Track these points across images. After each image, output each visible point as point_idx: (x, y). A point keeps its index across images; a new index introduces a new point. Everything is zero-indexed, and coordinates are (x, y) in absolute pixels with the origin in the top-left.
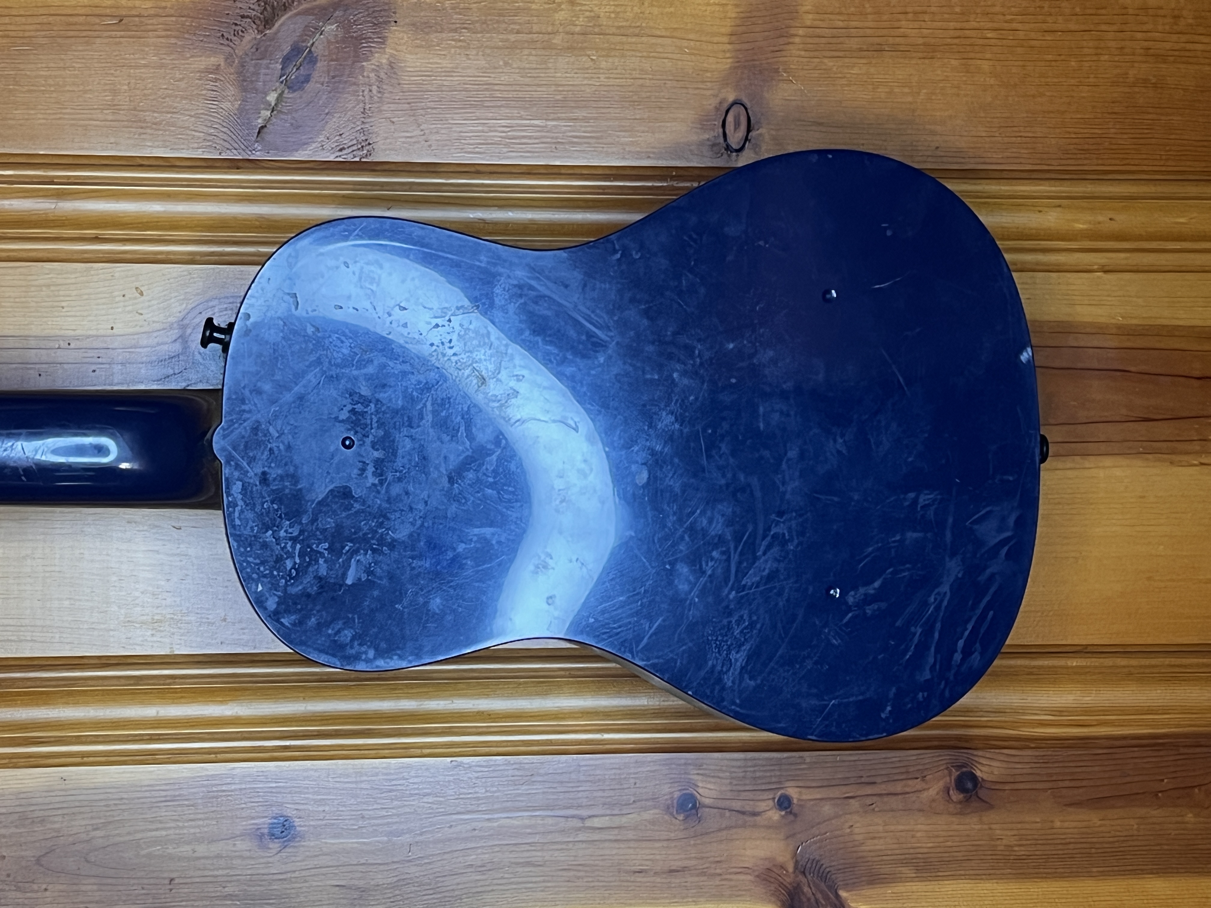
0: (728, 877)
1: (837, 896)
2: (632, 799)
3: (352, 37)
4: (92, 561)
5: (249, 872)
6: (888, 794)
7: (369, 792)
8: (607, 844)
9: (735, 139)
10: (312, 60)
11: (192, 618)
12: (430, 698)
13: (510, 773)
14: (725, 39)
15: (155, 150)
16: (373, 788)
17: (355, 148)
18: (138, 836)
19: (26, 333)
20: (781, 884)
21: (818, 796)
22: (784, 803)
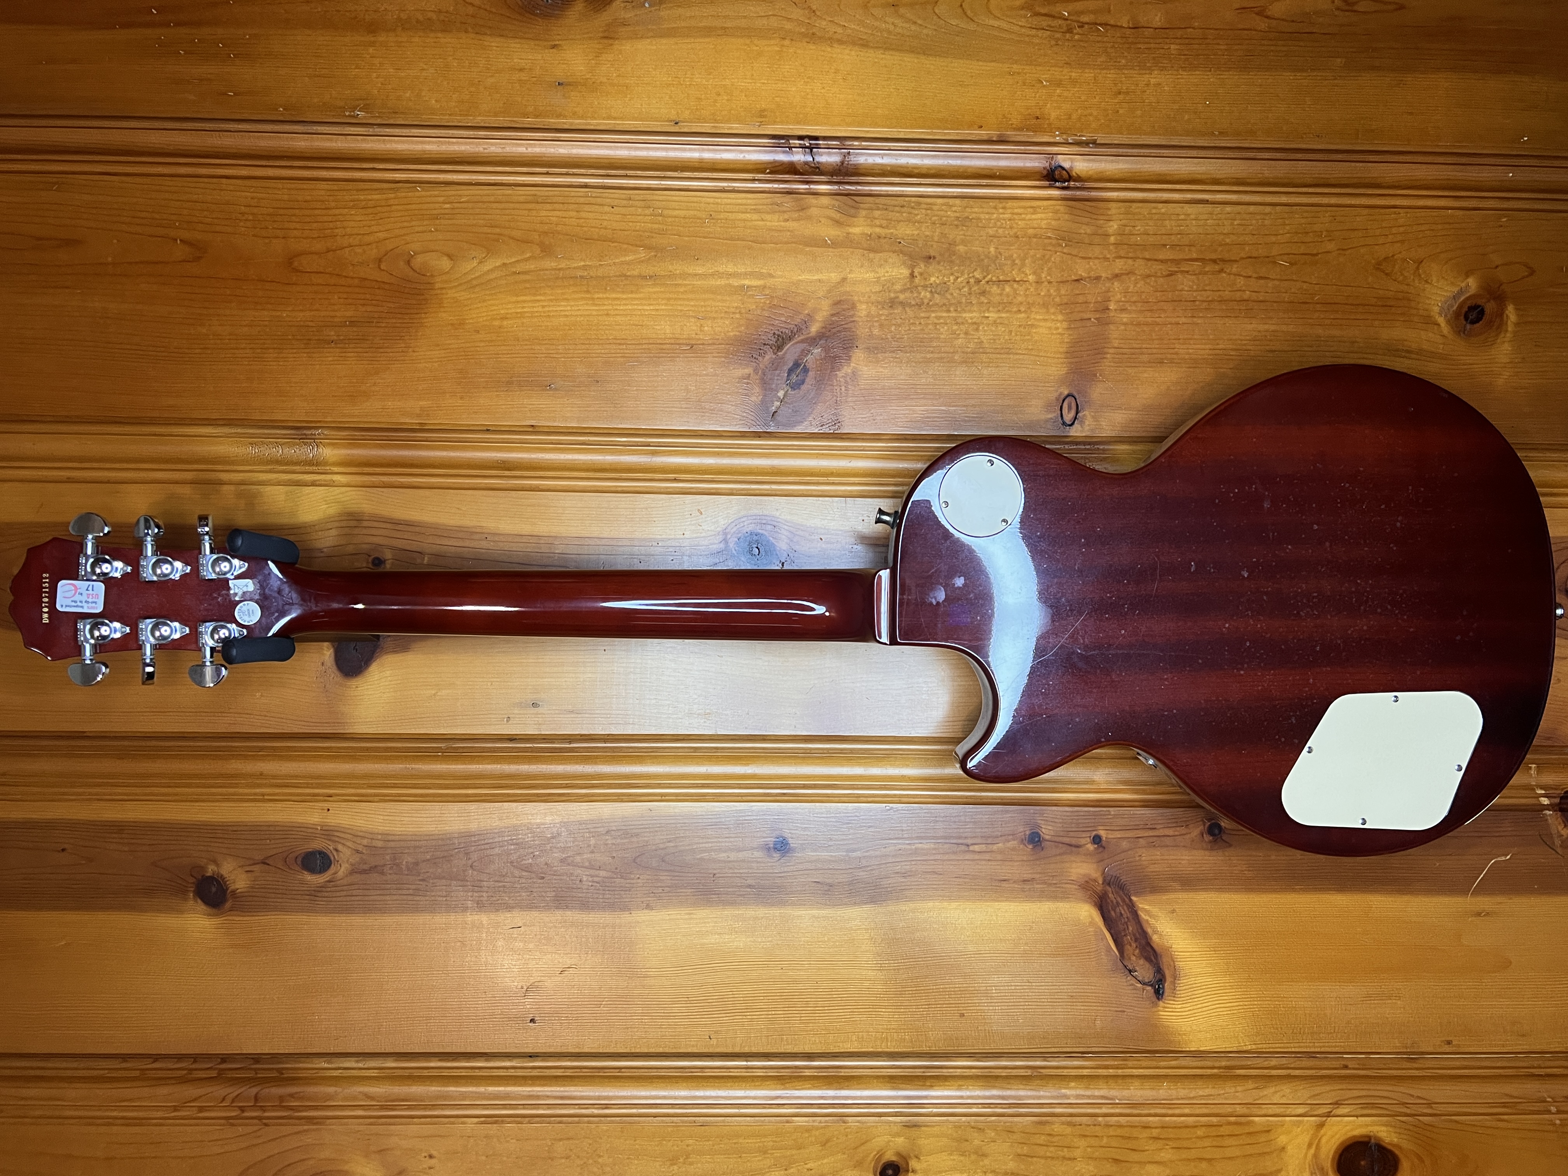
0: (1063, 886)
1: (1131, 900)
2: (1000, 834)
3: (830, 356)
4: (669, 676)
5: (761, 871)
6: (1164, 836)
7: (835, 824)
8: (984, 862)
9: (1068, 417)
10: (806, 370)
11: (728, 712)
12: (872, 766)
13: (923, 815)
14: (1062, 356)
15: (711, 426)
16: (837, 822)
17: (830, 424)
18: (695, 847)
19: (633, 536)
20: (1095, 892)
21: (1119, 836)
22: (1097, 840)
